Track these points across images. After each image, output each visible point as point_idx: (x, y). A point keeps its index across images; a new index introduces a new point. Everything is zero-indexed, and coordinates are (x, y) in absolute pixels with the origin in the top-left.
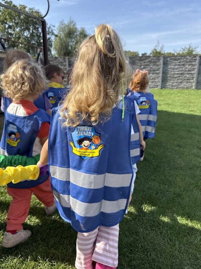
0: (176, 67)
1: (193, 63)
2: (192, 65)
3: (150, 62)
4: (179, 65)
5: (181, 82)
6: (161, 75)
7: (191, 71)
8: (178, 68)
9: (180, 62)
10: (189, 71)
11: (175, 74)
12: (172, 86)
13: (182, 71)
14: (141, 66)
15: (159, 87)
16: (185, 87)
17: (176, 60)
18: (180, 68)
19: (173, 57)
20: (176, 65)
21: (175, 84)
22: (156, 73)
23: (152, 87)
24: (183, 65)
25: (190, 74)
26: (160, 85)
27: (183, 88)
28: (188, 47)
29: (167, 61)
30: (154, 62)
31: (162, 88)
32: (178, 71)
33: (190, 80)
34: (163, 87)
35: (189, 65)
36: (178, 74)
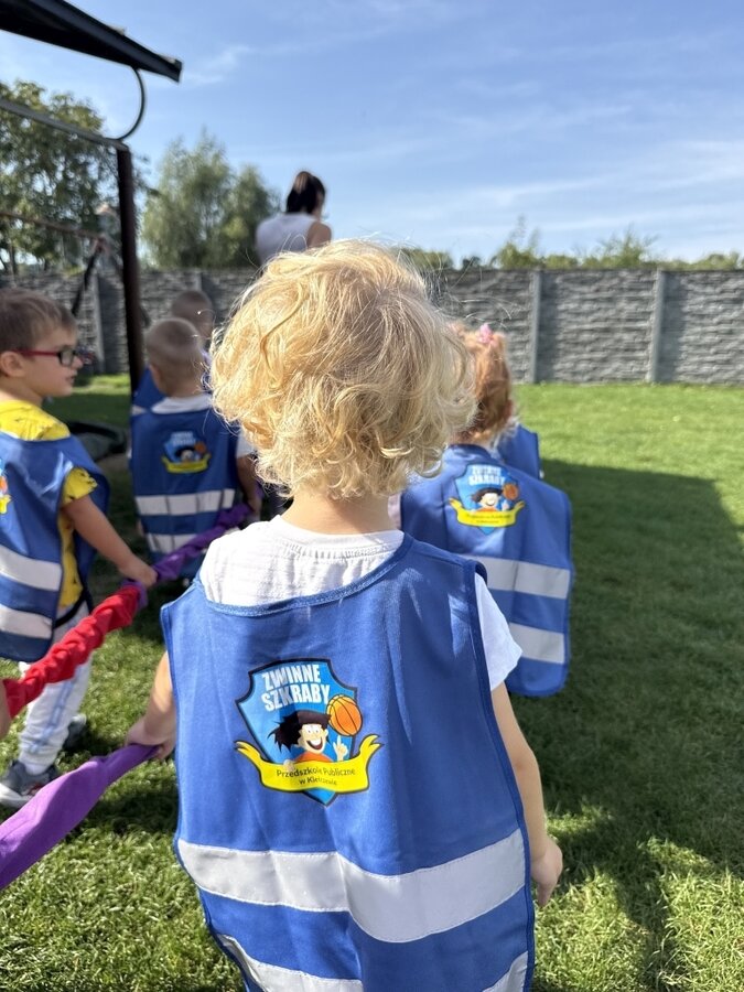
0: (586, 307)
1: (644, 294)
2: (641, 299)
3: (495, 290)
4: (595, 300)
5: (604, 360)
6: (533, 334)
7: (636, 321)
8: (591, 312)
9: (597, 291)
10: (629, 320)
11: (582, 331)
12: (574, 374)
13: (607, 319)
15: (529, 377)
16: (619, 375)
17: (583, 283)
18: (599, 309)
19: (573, 275)
20: (584, 301)
21: (582, 366)
22: (517, 329)
24: (610, 300)
25: (639, 330)
26: (532, 370)
27: (612, 380)
28: (622, 238)
29: (554, 287)
30: (508, 290)
31: (537, 381)
32: (594, 321)
33: (634, 350)
34: (543, 375)
35: (631, 300)
36: (592, 331)
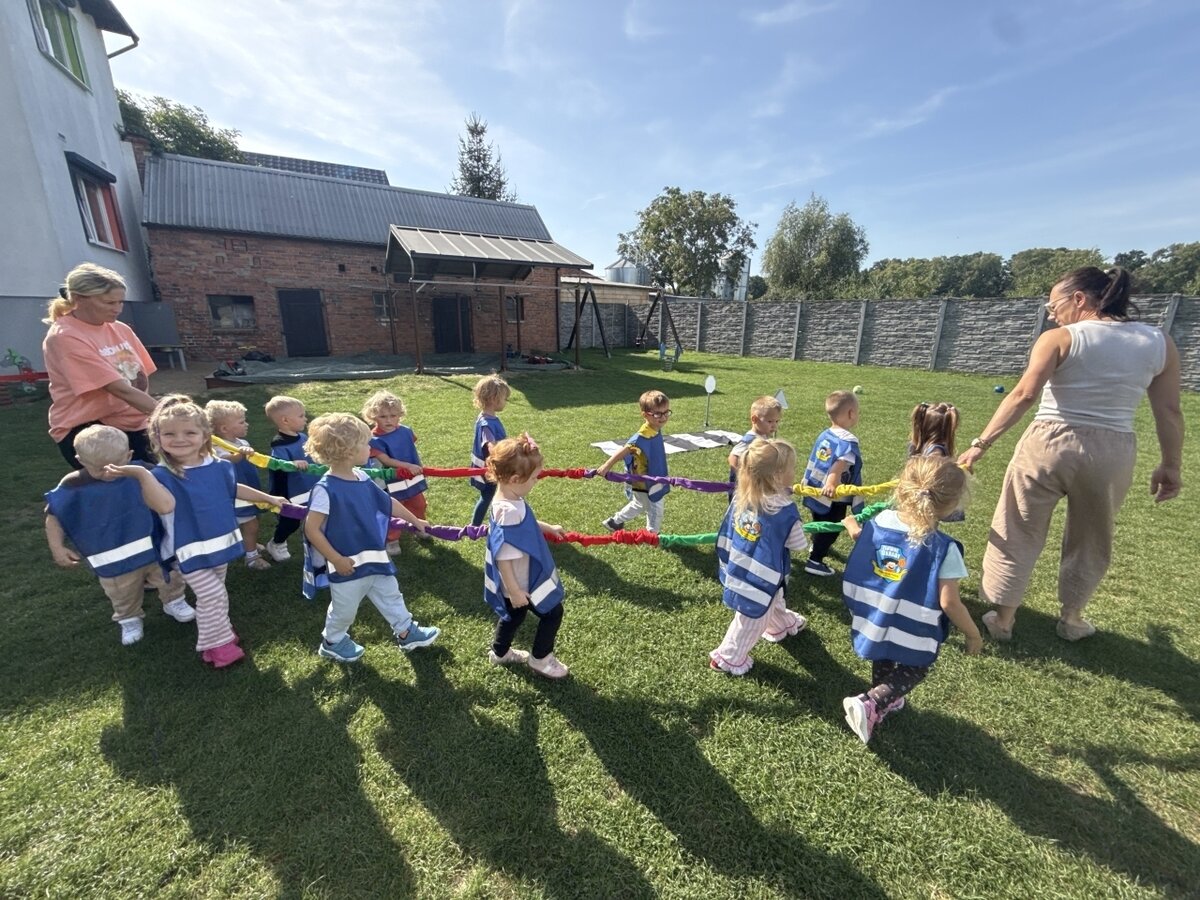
0: (893, 322)
2: (929, 318)
3: (840, 311)
4: (899, 318)
5: (901, 354)
6: (859, 338)
7: (925, 331)
8: (896, 325)
9: (901, 313)
10: (920, 330)
11: (890, 336)
12: (882, 361)
13: (906, 329)
14: (822, 318)
15: (855, 361)
16: (911, 363)
17: (893, 308)
18: (901, 323)
19: (887, 303)
20: (892, 318)
21: (887, 357)
22: (850, 334)
23: (841, 361)
24: (908, 318)
25: (924, 336)
26: (856, 357)
27: (906, 366)
30: (847, 312)
31: (859, 364)
32: (897, 331)
33: (922, 349)
34: (862, 360)
35: (922, 318)
36: (896, 336)
